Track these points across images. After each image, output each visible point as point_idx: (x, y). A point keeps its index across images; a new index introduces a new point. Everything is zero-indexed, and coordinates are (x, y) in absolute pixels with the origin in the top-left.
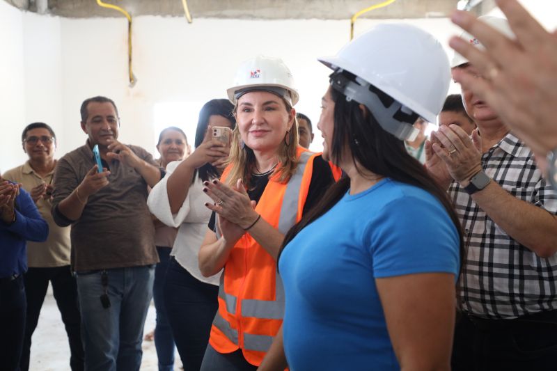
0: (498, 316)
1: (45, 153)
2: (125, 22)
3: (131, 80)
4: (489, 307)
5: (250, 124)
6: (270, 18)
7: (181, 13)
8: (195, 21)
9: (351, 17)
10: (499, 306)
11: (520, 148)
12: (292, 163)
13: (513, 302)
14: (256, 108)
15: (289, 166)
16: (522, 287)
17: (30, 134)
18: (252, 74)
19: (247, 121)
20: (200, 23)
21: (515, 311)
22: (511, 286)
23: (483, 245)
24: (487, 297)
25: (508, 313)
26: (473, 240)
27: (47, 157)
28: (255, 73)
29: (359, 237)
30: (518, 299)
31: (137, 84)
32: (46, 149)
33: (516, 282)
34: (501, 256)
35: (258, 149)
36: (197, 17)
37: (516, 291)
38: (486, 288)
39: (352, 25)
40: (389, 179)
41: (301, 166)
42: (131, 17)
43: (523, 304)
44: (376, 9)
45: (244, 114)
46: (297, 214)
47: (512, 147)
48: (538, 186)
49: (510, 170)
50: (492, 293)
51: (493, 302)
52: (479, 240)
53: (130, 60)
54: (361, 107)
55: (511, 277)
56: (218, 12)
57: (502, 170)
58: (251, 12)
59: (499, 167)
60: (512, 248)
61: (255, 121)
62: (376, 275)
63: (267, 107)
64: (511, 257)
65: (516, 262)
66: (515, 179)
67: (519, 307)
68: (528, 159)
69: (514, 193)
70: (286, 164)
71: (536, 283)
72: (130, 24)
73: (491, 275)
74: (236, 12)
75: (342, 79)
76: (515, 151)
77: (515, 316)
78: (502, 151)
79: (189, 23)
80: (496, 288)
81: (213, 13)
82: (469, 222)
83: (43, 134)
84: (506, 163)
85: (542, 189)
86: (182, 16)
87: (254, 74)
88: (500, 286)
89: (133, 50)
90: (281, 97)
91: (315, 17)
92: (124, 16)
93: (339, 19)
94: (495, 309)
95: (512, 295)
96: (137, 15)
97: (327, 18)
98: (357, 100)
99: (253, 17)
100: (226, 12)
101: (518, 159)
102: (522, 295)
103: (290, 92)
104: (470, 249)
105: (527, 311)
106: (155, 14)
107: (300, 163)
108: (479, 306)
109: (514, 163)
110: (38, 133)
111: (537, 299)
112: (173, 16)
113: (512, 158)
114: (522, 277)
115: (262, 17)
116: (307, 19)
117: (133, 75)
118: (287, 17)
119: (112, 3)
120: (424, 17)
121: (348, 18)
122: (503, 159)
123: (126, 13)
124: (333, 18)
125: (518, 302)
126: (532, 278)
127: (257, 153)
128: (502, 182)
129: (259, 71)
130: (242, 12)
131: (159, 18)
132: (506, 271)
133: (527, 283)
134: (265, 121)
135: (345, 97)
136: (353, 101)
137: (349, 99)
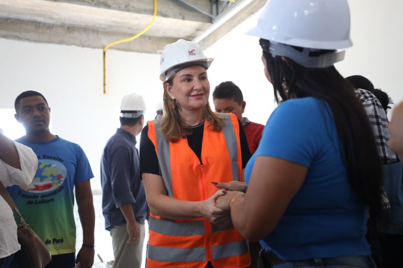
5: (192, 90)
6: (35, 41)
9: (104, 47)
14: (195, 78)
19: (189, 88)
39: (104, 53)
44: (122, 43)
45: (185, 83)
54: (283, 59)
58: (17, 34)
63: (201, 77)
75: (265, 43)
87: (191, 53)
91: (74, 44)
93: (94, 48)
97: (83, 46)
98: (279, 54)
99: (19, 38)
115: (28, 40)
116: (67, 45)
118: (50, 42)
121: (101, 48)
124: (89, 46)
129: (194, 50)
130: (9, 33)
135: (271, 55)
136: (277, 56)
137: (274, 55)
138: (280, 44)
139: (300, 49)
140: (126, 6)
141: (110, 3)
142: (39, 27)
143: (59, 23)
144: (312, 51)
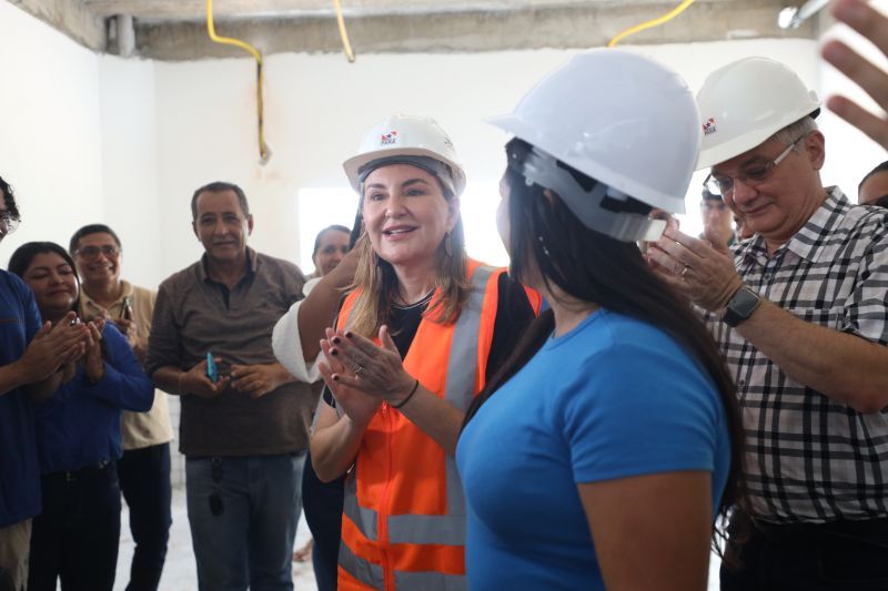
0: (793, 517)
1: (110, 272)
2: (251, 64)
3: (262, 153)
4: (777, 502)
5: (382, 219)
6: (477, 50)
7: (338, 47)
8: (360, 58)
9: (607, 43)
10: (791, 502)
11: (821, 249)
12: (460, 289)
13: (814, 496)
14: (391, 191)
15: (455, 295)
16: (826, 471)
17: (83, 242)
18: (383, 138)
19: (379, 213)
20: (368, 61)
21: (820, 510)
22: (809, 470)
23: (764, 405)
24: (773, 488)
25: (806, 512)
26: (749, 397)
27: (112, 278)
28: (389, 136)
29: (549, 415)
30: (821, 490)
31: (272, 160)
32: (111, 265)
33: (817, 462)
34: (791, 422)
35: (400, 262)
36: (362, 53)
37: (818, 477)
38: (770, 472)
40: (602, 310)
41: (477, 296)
42: (261, 55)
43: (830, 499)
44: (645, 30)
45: (373, 203)
46: (477, 369)
47: (808, 248)
48: (850, 302)
49: (807, 283)
50: (779, 481)
51: (782, 496)
52: (759, 397)
53: (261, 122)
54: (547, 193)
55: (808, 454)
56: (395, 44)
57: (795, 284)
58: (446, 41)
59: (791, 279)
60: (807, 408)
61: (389, 212)
62: (577, 477)
63: (409, 190)
64: (807, 424)
65: (815, 431)
66: (814, 297)
67: (824, 503)
68: (832, 264)
69: (809, 317)
70: (449, 292)
71: (850, 465)
72: (259, 67)
73: (776, 452)
74: (424, 42)
75: (519, 150)
76: (812, 254)
77: (820, 518)
78: (795, 255)
79: (351, 61)
80: (785, 473)
81: (387, 45)
82: (745, 368)
83: (104, 243)
84: (800, 272)
85: (855, 306)
86: (340, 52)
87: (385, 139)
88: (790, 470)
89: (265, 107)
90: (433, 174)
91: (547, 45)
92: (250, 55)
93: (587, 47)
94: (786, 508)
95: (810, 484)
96: (270, 53)
97: (568, 47)
98: (541, 183)
99: (450, 49)
100: (407, 43)
101: (819, 265)
102: (827, 484)
103: (449, 168)
104: (745, 411)
105: (839, 510)
106: (297, 49)
107: (473, 290)
108: (763, 502)
109: (812, 271)
110: (95, 240)
111: (855, 492)
112: (325, 52)
113: (810, 265)
114: (826, 455)
115: (465, 49)
116: (536, 48)
117: (266, 146)
118: (504, 47)
119: (231, 36)
120: (724, 39)
121: (602, 45)
122: (796, 268)
123: (254, 51)
124: (578, 45)
125: (822, 496)
126: (842, 456)
127: (400, 271)
128: (793, 304)
129: (394, 133)
130: (431, 42)
131: (303, 56)
132: (799, 445)
133: (834, 464)
134: (408, 211)
135: (524, 178)
136: (535, 186)
137: (529, 182)
138: (551, 158)
139: (586, 183)
142: (483, 21)
144: (611, 194)
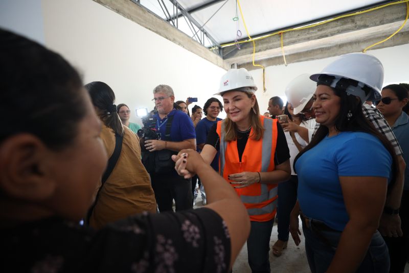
2: (262, 70)
8: (289, 65)
9: (363, 50)
14: (230, 100)
31: (267, 91)
42: (264, 68)
53: (264, 83)
63: (235, 99)
72: (264, 70)
79: (286, 66)
86: (283, 64)
87: (225, 84)
89: (265, 79)
112: (280, 64)
117: (265, 88)
119: (258, 64)
129: (228, 81)
131: (274, 66)
134: (236, 107)
140: (380, 22)
141: (367, 24)
142: (323, 50)
143: (334, 45)
